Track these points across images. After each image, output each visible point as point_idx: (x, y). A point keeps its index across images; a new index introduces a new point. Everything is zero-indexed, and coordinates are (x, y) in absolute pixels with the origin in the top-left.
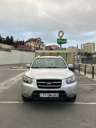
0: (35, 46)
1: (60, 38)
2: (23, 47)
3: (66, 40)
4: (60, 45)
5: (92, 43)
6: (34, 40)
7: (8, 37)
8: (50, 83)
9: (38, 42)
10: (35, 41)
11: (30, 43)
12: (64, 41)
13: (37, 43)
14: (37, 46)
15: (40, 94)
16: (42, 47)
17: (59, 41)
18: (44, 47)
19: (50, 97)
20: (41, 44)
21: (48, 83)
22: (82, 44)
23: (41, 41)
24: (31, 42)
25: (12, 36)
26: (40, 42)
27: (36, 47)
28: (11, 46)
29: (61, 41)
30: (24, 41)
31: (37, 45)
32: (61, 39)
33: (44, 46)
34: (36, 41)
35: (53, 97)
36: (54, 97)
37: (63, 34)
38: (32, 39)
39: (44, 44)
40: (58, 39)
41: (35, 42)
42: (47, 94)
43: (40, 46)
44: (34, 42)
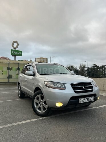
1: (14, 49)
3: (21, 52)
4: (14, 57)
5: (45, 58)
8: (85, 87)
12: (20, 53)
15: (80, 99)
17: (13, 52)
19: (88, 101)
21: (83, 87)
22: (35, 59)
29: (16, 53)
32: (15, 51)
35: (90, 101)
36: (91, 101)
37: (18, 45)
40: (12, 50)
42: (85, 98)
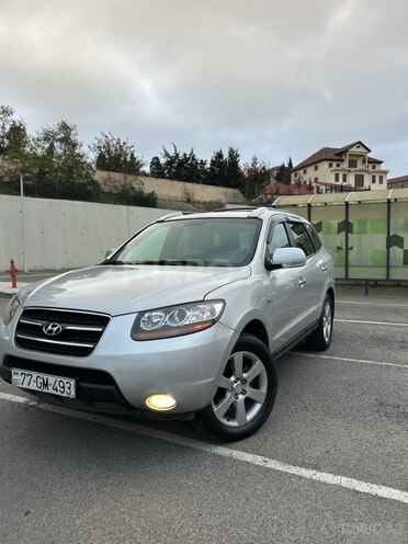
0: (337, 180)
2: (278, 191)
6: (332, 156)
7: (220, 155)
8: (55, 329)
9: (353, 164)
10: (336, 158)
11: (316, 168)
13: (345, 165)
14: (344, 180)
15: (13, 371)
16: (374, 181)
18: (381, 182)
20: (368, 171)
21: (49, 329)
23: (369, 155)
24: (320, 165)
25: (235, 149)
26: (364, 161)
27: (344, 184)
28: (230, 190)
30: (290, 164)
31: (345, 176)
33: (381, 177)
34: (343, 161)
35: (54, 392)
36: (58, 393)
38: (325, 150)
39: (383, 167)
41: (338, 166)
42: (34, 375)
43: (359, 180)
44: (331, 166)
